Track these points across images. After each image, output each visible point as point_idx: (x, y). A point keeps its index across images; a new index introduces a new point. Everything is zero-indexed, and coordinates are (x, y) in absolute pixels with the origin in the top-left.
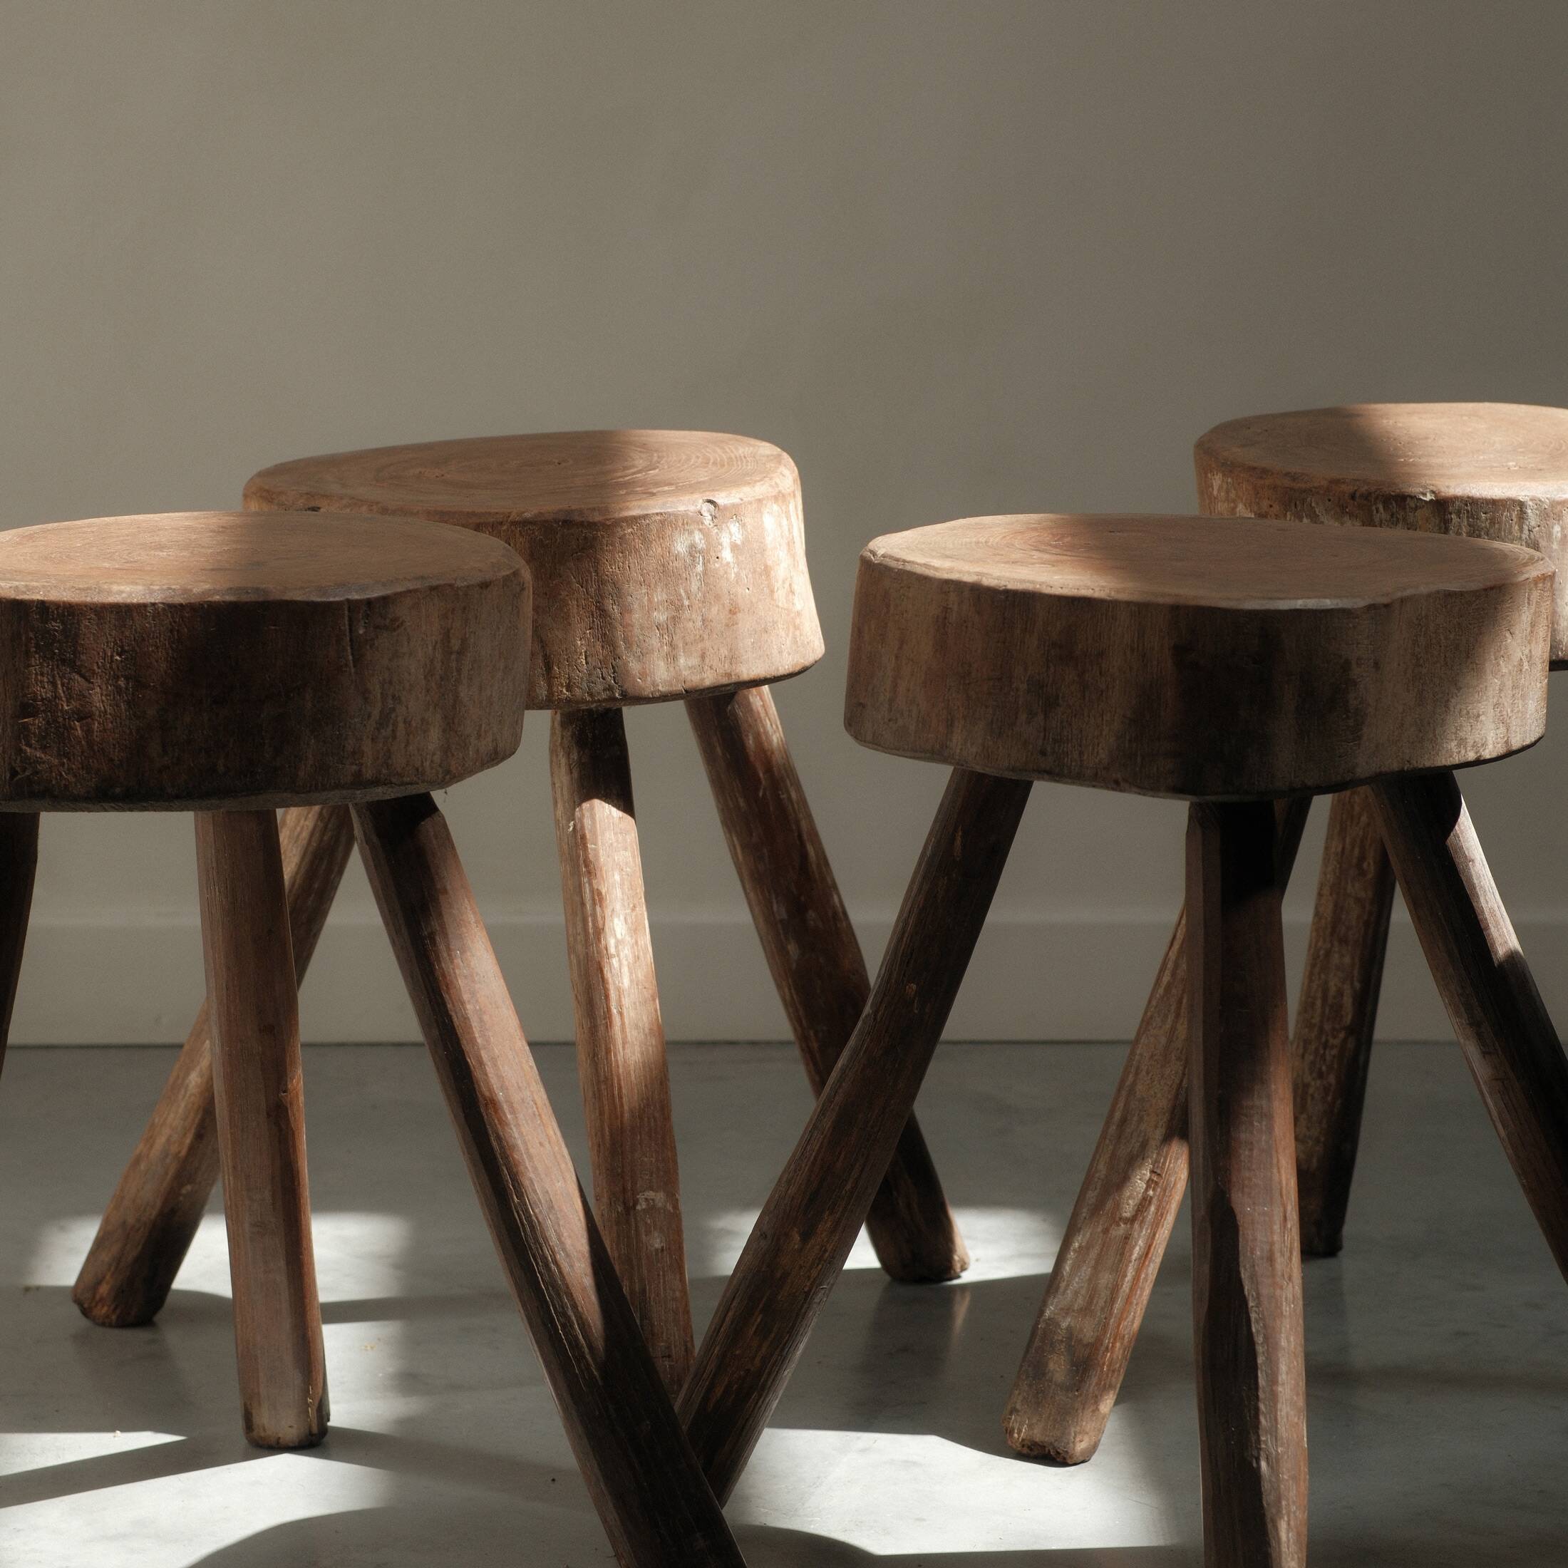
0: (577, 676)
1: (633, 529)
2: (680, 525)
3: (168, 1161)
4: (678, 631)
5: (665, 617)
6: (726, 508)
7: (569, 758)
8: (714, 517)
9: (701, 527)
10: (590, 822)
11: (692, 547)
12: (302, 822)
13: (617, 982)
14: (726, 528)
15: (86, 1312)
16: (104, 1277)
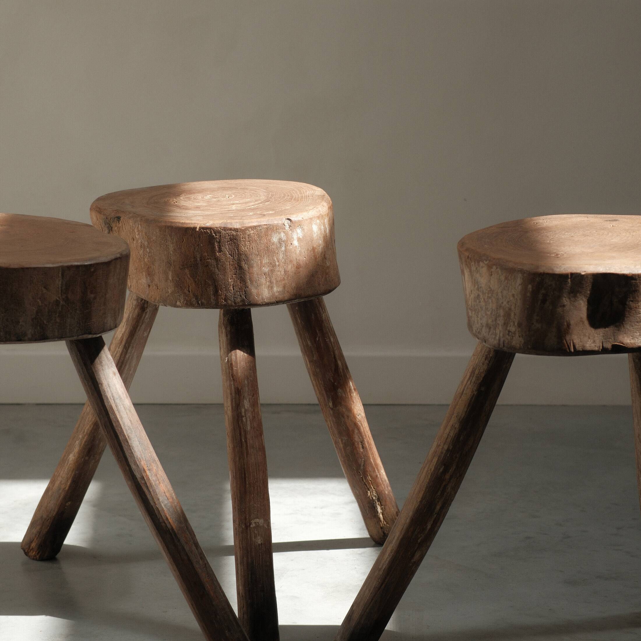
0: (229, 294)
1: (254, 231)
2: (275, 230)
3: (60, 491)
4: (273, 276)
5: (268, 270)
6: (295, 222)
7: (226, 330)
8: (290, 226)
9: (284, 230)
10: (234, 358)
11: (280, 239)
12: (117, 349)
13: (245, 428)
14: (295, 231)
15: (26, 554)
16: (34, 540)
